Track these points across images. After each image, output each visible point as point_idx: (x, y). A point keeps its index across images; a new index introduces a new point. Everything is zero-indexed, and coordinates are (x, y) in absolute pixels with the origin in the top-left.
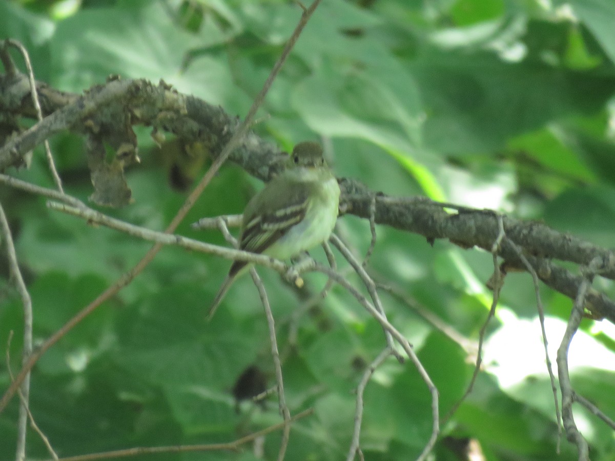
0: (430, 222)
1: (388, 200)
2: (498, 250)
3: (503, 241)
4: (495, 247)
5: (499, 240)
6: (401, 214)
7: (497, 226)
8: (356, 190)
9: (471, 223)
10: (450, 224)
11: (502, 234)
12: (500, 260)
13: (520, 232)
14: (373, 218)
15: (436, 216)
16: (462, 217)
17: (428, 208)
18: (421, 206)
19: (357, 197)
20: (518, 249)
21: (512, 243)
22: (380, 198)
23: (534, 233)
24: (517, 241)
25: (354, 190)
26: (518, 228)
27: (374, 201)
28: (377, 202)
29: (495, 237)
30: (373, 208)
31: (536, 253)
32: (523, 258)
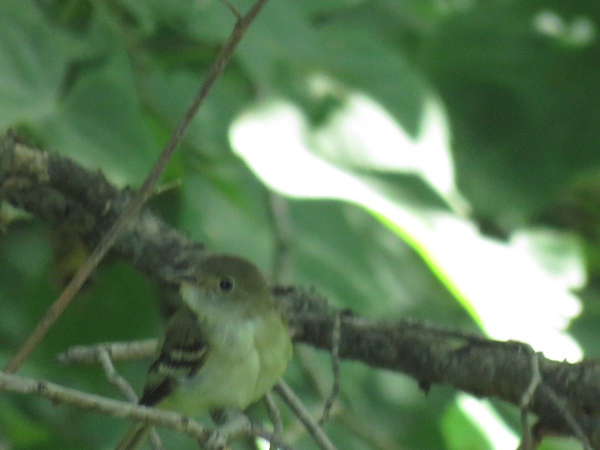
0: (424, 359)
1: (359, 322)
2: (530, 404)
3: (538, 389)
4: (526, 400)
5: (532, 388)
6: (379, 345)
7: (529, 368)
8: (310, 306)
9: (489, 361)
10: (455, 362)
11: (536, 379)
12: (532, 419)
13: (565, 376)
14: (336, 350)
15: (433, 348)
16: (474, 352)
17: (421, 337)
18: (410, 334)
19: (311, 316)
20: (561, 403)
21: (552, 395)
22: (347, 320)
23: (587, 378)
24: (560, 389)
25: (306, 306)
26: (562, 371)
27: (338, 323)
28: (343, 325)
29: (526, 383)
30: (336, 335)
31: (588, 410)
32: (569, 417)
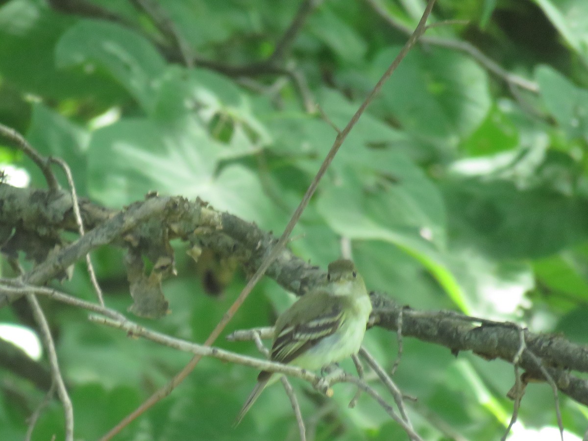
0: (454, 335)
1: (414, 313)
2: (519, 361)
3: (524, 353)
4: (516, 359)
5: (520, 352)
6: (428, 327)
7: (518, 339)
8: (384, 304)
9: (494, 336)
10: (473, 337)
11: (523, 347)
12: (521, 371)
13: (540, 344)
14: (400, 331)
15: (460, 328)
16: (485, 330)
17: (452, 321)
18: (446, 320)
19: (385, 310)
20: (538, 361)
21: (533, 356)
22: (406, 312)
23: (554, 345)
24: (538, 353)
25: (382, 304)
26: (538, 341)
27: (401, 314)
28: (404, 315)
29: (517, 349)
30: (400, 321)
31: (555, 365)
32: (544, 370)
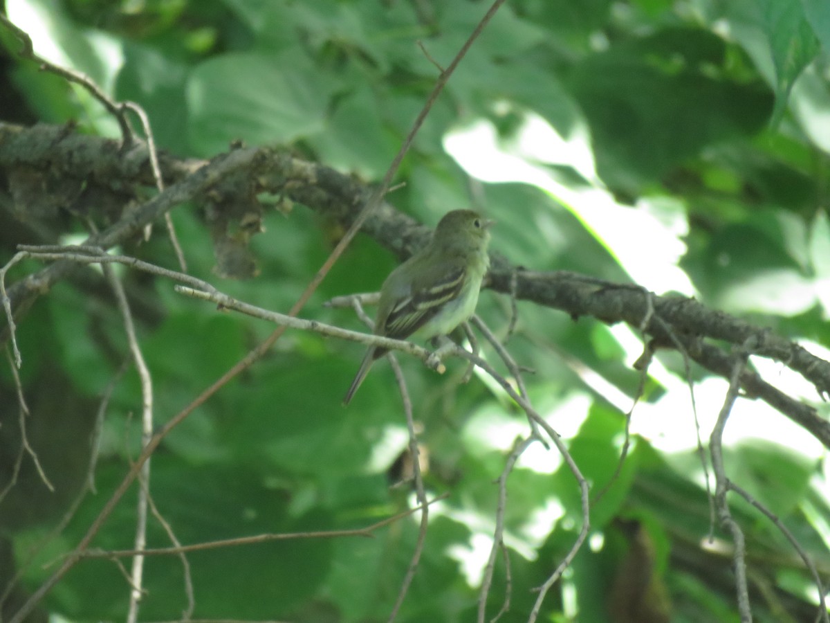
0: (574, 299)
1: (530, 275)
2: (647, 327)
3: (652, 319)
4: (644, 324)
5: (648, 317)
6: (544, 290)
7: (645, 303)
9: (618, 300)
10: (595, 301)
11: (650, 312)
12: (649, 338)
13: (669, 309)
14: (514, 294)
15: (580, 291)
16: (608, 293)
17: (572, 284)
18: (564, 282)
20: (668, 327)
21: (661, 321)
22: (521, 273)
23: (685, 310)
24: (667, 318)
27: (515, 275)
28: (518, 277)
29: (644, 314)
30: (514, 284)
31: (686, 331)
32: (673, 337)
